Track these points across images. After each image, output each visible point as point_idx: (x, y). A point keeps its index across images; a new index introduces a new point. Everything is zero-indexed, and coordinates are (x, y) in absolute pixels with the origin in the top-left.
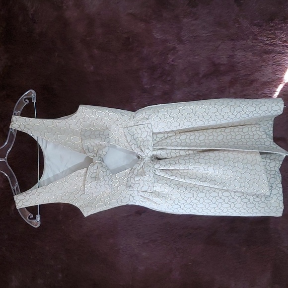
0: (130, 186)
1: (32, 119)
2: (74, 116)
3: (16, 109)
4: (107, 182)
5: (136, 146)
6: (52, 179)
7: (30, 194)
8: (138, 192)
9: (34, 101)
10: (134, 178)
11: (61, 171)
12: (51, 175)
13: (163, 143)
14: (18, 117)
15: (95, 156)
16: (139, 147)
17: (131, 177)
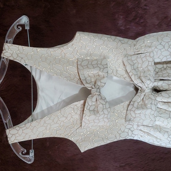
0: (130, 120)
1: (25, 48)
2: (70, 44)
3: (8, 36)
4: (106, 116)
5: (136, 77)
6: (46, 112)
7: (23, 129)
8: (138, 126)
9: (27, 28)
10: (134, 111)
11: (55, 103)
12: (45, 107)
13: (163, 74)
14: (10, 45)
15: (94, 87)
16: (140, 78)
17: (130, 110)
